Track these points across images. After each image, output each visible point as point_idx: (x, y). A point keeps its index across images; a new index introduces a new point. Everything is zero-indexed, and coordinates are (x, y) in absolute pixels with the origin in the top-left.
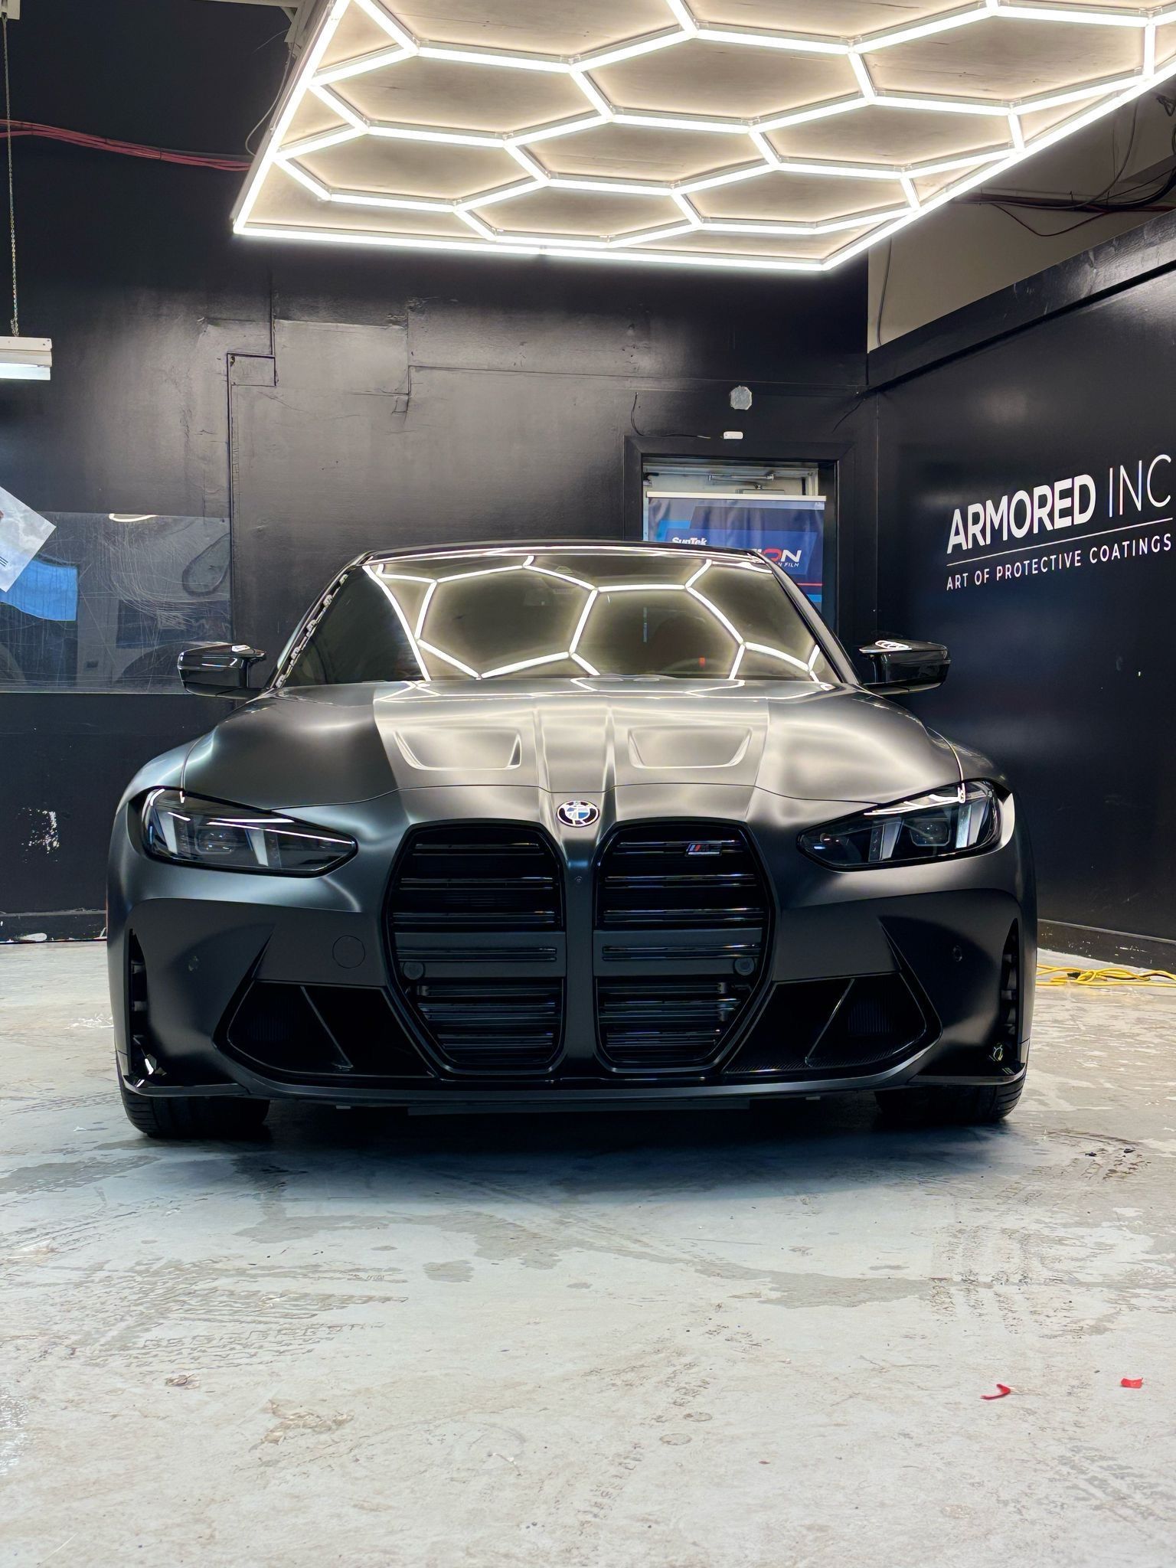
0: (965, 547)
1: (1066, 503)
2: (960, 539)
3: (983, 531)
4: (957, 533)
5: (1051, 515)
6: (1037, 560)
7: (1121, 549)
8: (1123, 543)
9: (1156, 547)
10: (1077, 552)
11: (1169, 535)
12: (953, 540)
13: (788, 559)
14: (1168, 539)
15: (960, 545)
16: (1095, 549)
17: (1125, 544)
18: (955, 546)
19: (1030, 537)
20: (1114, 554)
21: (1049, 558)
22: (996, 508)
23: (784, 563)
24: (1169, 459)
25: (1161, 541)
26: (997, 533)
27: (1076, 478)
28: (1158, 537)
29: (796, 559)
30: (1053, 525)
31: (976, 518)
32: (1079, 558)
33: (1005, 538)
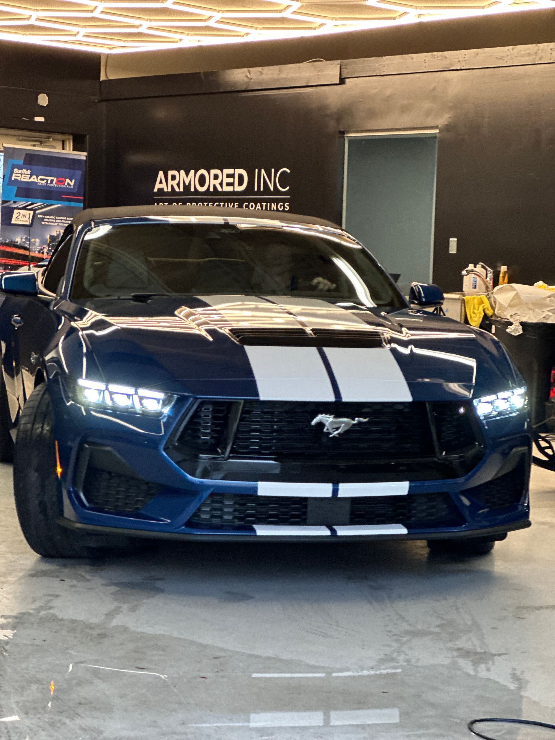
0: (166, 190)
1: (231, 180)
2: (163, 186)
3: (178, 185)
4: (161, 182)
5: (221, 184)
6: (212, 203)
7: (262, 206)
8: (263, 203)
9: (281, 208)
10: (236, 203)
11: (288, 204)
12: (158, 186)
13: (68, 184)
14: (287, 205)
15: (163, 189)
16: (247, 204)
17: (264, 204)
18: (159, 189)
19: (208, 192)
20: (257, 207)
21: (219, 204)
22: (187, 174)
23: (66, 186)
24: (289, 171)
25: (284, 206)
26: (187, 188)
27: (236, 170)
28: (282, 204)
29: (72, 184)
30: (222, 189)
31: (174, 178)
32: (237, 206)
33: (192, 190)
